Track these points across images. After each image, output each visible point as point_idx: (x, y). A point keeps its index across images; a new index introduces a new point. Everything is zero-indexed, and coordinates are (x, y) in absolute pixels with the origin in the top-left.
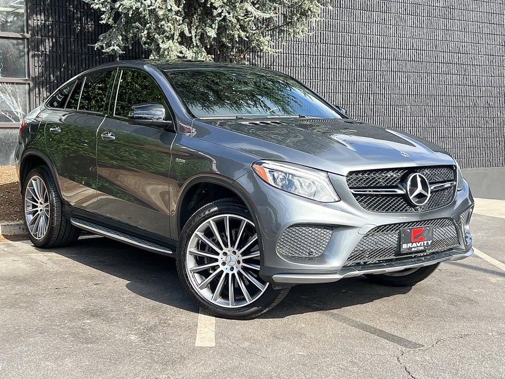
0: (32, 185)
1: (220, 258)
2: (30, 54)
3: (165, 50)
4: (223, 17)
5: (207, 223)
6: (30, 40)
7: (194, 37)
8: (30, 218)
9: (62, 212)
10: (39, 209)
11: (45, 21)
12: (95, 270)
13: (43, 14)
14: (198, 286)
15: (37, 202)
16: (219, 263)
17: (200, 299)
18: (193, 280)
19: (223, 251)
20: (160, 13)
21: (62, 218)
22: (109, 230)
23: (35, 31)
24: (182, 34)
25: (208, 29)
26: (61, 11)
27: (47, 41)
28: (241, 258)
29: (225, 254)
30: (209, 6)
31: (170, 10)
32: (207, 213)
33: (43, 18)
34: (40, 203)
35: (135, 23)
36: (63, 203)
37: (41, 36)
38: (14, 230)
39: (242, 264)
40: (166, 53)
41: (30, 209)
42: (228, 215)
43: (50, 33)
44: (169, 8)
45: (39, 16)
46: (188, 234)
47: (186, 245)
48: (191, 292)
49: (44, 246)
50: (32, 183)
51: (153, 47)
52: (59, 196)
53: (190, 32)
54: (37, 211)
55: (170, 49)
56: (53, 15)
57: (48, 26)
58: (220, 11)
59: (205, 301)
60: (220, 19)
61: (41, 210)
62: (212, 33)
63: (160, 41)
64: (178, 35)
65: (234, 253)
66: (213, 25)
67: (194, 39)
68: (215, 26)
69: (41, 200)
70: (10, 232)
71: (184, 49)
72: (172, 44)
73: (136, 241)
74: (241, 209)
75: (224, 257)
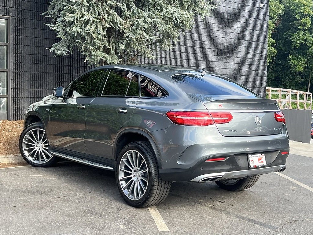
3: (95, 55)
4: (129, 38)
6: (9, 46)
7: (111, 49)
11: (18, 36)
13: (16, 32)
20: (94, 35)
23: (12, 41)
24: (105, 47)
25: (120, 45)
30: (121, 32)
31: (99, 34)
33: (16, 34)
35: (78, 40)
37: (15, 44)
38: (10, 160)
40: (96, 57)
44: (99, 32)
45: (14, 33)
51: (87, 54)
53: (110, 46)
55: (98, 55)
56: (23, 32)
57: (20, 38)
58: (128, 35)
60: (128, 39)
62: (123, 47)
63: (92, 51)
64: (103, 47)
66: (123, 43)
67: (112, 50)
68: (124, 43)
70: (7, 161)
71: (106, 55)
72: (99, 53)
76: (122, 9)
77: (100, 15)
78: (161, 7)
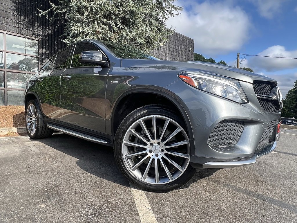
0: (29, 109)
1: (148, 147)
2: (40, 63)
5: (138, 122)
6: (39, 58)
8: (29, 124)
9: (43, 121)
10: (33, 120)
11: (46, 52)
12: (58, 151)
13: (45, 49)
14: (131, 168)
15: (32, 117)
16: (147, 151)
17: (132, 178)
18: (127, 164)
19: (150, 142)
21: (43, 124)
22: (67, 129)
23: (41, 55)
26: (52, 49)
27: (46, 59)
28: (164, 148)
29: (152, 144)
32: (139, 114)
33: (45, 50)
34: (34, 117)
36: (44, 116)
37: (44, 57)
38: (24, 131)
39: (165, 152)
41: (29, 120)
42: (155, 116)
43: (48, 56)
45: (43, 49)
46: (124, 130)
47: (122, 139)
48: (126, 173)
49: (34, 138)
50: (29, 107)
52: (42, 113)
54: (32, 121)
56: (49, 50)
57: (47, 54)
59: (136, 179)
61: (34, 121)
65: (159, 143)
69: (34, 116)
70: (22, 131)
73: (82, 135)
74: (166, 111)
75: (151, 147)
76: (112, 25)
77: (96, 29)
78: (138, 27)
